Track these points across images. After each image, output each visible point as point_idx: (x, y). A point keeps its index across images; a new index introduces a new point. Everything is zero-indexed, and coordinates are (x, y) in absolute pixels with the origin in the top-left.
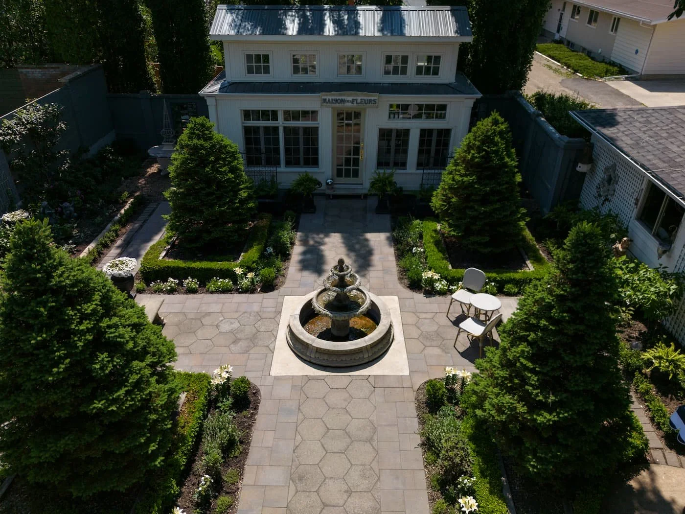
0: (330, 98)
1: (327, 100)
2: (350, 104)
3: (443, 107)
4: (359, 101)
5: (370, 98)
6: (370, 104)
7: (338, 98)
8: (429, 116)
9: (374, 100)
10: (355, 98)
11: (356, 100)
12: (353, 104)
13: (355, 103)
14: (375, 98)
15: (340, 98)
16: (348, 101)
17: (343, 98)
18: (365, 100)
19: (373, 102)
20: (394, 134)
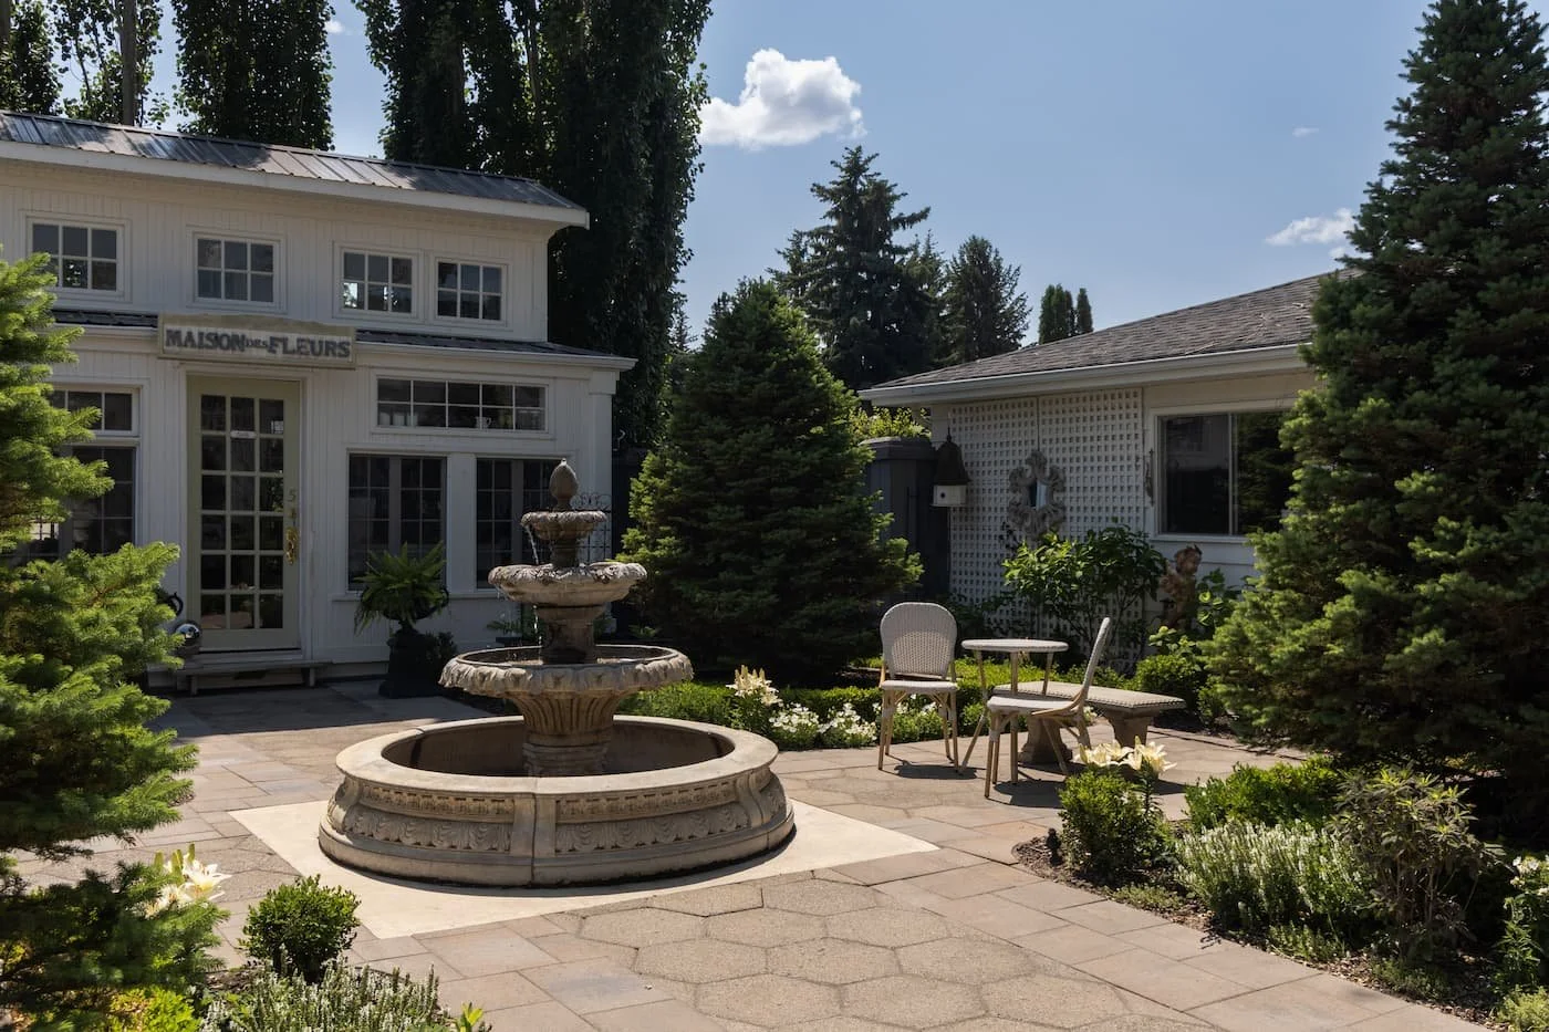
0: (195, 330)
1: (184, 336)
2: (264, 353)
3: (533, 395)
4: (292, 344)
5: (328, 338)
6: (330, 358)
7: (220, 331)
8: (495, 420)
9: (341, 345)
10: (279, 335)
11: (284, 341)
12: (274, 352)
13: (280, 349)
14: (344, 339)
15: (229, 332)
16: (256, 344)
17: (239, 332)
18: (312, 343)
19: (337, 351)
20: (395, 473)
